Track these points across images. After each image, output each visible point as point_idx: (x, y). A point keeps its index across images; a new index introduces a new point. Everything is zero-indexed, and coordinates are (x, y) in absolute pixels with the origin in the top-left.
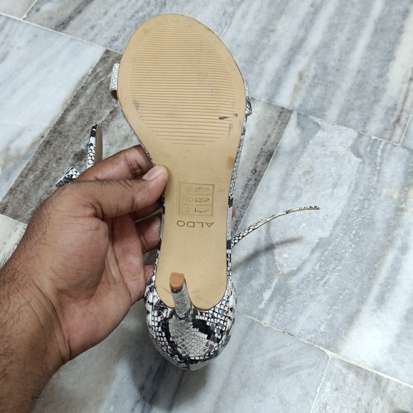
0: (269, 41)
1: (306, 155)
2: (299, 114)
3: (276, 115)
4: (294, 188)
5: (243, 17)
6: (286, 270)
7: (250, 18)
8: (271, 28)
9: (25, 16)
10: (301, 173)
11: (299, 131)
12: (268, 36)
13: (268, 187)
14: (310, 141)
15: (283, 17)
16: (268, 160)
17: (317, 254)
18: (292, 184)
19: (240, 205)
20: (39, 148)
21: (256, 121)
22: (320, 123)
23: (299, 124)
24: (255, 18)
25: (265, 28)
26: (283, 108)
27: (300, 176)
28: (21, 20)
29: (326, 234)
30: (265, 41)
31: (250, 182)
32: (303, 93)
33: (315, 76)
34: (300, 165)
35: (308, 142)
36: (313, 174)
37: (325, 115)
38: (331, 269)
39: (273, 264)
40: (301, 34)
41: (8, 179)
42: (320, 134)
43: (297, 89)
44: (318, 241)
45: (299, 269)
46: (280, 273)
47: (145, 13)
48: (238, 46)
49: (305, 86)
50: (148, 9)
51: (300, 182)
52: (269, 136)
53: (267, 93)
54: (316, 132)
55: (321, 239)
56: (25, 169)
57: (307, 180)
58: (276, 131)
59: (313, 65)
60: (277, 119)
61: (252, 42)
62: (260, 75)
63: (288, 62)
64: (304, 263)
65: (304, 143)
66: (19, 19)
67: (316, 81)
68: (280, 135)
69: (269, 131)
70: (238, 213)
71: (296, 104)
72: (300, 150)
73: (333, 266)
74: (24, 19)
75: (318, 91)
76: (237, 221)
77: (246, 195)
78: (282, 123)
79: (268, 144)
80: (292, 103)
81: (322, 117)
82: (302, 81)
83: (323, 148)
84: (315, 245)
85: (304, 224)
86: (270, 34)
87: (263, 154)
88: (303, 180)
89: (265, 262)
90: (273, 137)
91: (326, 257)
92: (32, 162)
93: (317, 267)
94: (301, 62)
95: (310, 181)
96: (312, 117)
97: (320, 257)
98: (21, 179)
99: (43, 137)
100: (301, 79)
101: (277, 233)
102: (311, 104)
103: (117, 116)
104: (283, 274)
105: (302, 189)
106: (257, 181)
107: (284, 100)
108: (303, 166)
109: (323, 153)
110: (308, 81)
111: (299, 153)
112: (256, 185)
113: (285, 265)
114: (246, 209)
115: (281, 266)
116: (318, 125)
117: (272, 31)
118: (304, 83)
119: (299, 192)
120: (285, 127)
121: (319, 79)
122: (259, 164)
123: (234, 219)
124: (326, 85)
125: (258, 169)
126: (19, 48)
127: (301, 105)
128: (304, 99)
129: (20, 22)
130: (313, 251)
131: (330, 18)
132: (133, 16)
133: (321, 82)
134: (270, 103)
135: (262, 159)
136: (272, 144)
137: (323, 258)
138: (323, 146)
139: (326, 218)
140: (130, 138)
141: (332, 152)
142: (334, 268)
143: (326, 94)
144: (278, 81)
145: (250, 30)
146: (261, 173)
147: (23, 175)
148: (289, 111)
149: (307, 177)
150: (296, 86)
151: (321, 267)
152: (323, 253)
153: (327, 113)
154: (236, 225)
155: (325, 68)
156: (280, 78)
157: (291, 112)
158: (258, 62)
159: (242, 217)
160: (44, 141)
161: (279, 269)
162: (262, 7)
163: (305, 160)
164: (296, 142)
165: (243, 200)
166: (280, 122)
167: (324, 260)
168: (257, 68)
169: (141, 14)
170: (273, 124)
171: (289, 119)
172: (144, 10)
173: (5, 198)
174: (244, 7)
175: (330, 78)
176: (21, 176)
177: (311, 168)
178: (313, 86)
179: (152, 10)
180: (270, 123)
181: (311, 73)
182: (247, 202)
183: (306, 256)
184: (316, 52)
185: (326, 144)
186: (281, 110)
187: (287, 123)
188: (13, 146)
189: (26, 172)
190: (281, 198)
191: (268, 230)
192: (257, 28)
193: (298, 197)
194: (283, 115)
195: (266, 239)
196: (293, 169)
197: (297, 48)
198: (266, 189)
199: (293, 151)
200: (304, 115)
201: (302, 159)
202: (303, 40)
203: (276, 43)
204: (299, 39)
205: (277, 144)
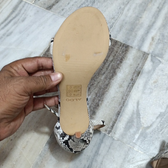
0: (139, 22)
1: (154, 74)
2: (152, 56)
3: (142, 55)
5: (128, 10)
6: (145, 126)
7: (131, 12)
8: (140, 16)
9: (33, 2)
10: (152, 82)
11: (152, 63)
12: (139, 20)
13: (138, 87)
14: (157, 68)
15: (146, 12)
16: (138, 75)
17: (159, 119)
18: (148, 87)
19: (126, 94)
21: (133, 57)
22: (161, 60)
23: (152, 60)
24: (133, 11)
25: (137, 16)
26: (145, 52)
27: (152, 83)
28: (32, 4)
29: (163, 111)
30: (138, 22)
31: (130, 84)
32: (153, 46)
33: (159, 39)
34: (152, 79)
35: (156, 68)
36: (157, 83)
37: (163, 57)
38: (165, 126)
39: (140, 122)
40: (153, 20)
42: (161, 65)
43: (151, 44)
44: (159, 113)
45: (151, 125)
46: (143, 127)
47: (85, 5)
48: (126, 23)
49: (154, 43)
50: (87, 4)
52: (139, 64)
53: (138, 45)
54: (159, 64)
55: (161, 113)
57: (155, 86)
58: (141, 62)
59: (158, 34)
60: (142, 57)
61: (132, 22)
62: (135, 36)
63: (147, 32)
64: (153, 123)
65: (154, 69)
66: (31, 3)
67: (159, 41)
68: (143, 64)
69: (139, 62)
70: (124, 98)
71: (151, 51)
73: (166, 125)
74: (33, 3)
75: (160, 46)
76: (124, 102)
77: (128, 90)
78: (145, 59)
79: (138, 68)
80: (149, 50)
81: (162, 57)
83: (162, 72)
84: (158, 115)
85: (153, 105)
86: (140, 19)
87: (136, 72)
88: (153, 85)
89: (136, 121)
90: (140, 65)
91: (163, 121)
93: (159, 125)
94: (153, 33)
95: (156, 86)
96: (157, 57)
97: (160, 121)
100: (153, 40)
101: (142, 109)
102: (157, 52)
104: (144, 127)
105: (153, 89)
106: (133, 84)
107: (145, 49)
108: (153, 79)
109: (162, 74)
110: (156, 41)
111: (151, 73)
112: (132, 86)
113: (145, 123)
114: (128, 97)
115: (143, 124)
116: (160, 61)
117: (141, 18)
118: (154, 42)
119: (152, 91)
120: (146, 61)
121: (161, 41)
122: (134, 76)
123: (123, 101)
124: (164, 44)
125: (133, 79)
126: (30, 16)
127: (153, 52)
128: (154, 49)
129: (31, 4)
130: (157, 118)
131: (166, 14)
132: (80, 6)
133: (161, 42)
134: (139, 50)
135: (136, 74)
136: (140, 68)
137: (162, 121)
138: (162, 71)
139: (163, 103)
141: (166, 74)
142: (166, 126)
143: (164, 48)
144: (143, 40)
145: (131, 16)
146: (135, 81)
149: (155, 84)
151: (161, 125)
152: (162, 119)
153: (164, 56)
154: (124, 103)
155: (163, 36)
156: (144, 39)
157: (148, 54)
158: (134, 31)
159: (126, 100)
161: (142, 125)
162: (136, 6)
163: (154, 76)
164: (150, 68)
165: (127, 92)
166: (143, 58)
167: (162, 122)
168: (134, 34)
170: (140, 59)
171: (147, 57)
172: (85, 4)
174: (128, 6)
175: (166, 41)
177: (157, 80)
178: (158, 43)
179: (89, 4)
180: (139, 58)
181: (157, 38)
182: (129, 93)
183: (154, 120)
184: (160, 29)
185: (163, 70)
186: (144, 53)
187: (147, 59)
190: (143, 93)
191: (138, 107)
192: (134, 16)
193: (151, 93)
194: (145, 55)
195: (137, 111)
196: (149, 80)
197: (151, 26)
198: (137, 88)
199: (149, 72)
200: (154, 56)
201: (153, 76)
202: (154, 22)
203: (142, 23)
204: (152, 22)
205: (142, 68)
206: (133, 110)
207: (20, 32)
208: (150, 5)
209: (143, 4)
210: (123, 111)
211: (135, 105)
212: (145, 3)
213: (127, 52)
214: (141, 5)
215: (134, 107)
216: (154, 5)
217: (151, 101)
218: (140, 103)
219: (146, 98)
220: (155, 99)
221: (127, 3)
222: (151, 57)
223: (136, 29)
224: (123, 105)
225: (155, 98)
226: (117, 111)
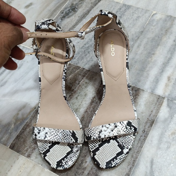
0: (152, 59)
1: (172, 123)
2: (168, 100)
3: (156, 100)
4: (166, 142)
5: (138, 47)
7: (142, 48)
8: (153, 52)
10: (170, 134)
11: (168, 109)
13: (152, 141)
15: (159, 47)
16: (151, 125)
18: (165, 140)
19: (136, 151)
20: (33, 114)
21: (145, 102)
23: (168, 105)
24: (144, 47)
25: (149, 53)
26: (159, 96)
28: (30, 48)
30: (150, 59)
31: (141, 138)
32: (170, 88)
34: (169, 129)
35: (174, 115)
40: (169, 56)
41: (16, 130)
43: (167, 85)
47: (89, 45)
48: (136, 62)
49: (171, 84)
50: (91, 43)
51: (169, 139)
52: (152, 112)
53: (151, 87)
56: (25, 125)
57: (173, 138)
58: (155, 108)
60: (156, 102)
61: (143, 60)
62: (147, 77)
63: (162, 71)
65: (171, 117)
68: (158, 111)
69: (152, 109)
70: (134, 156)
71: (167, 94)
72: (169, 120)
76: (134, 161)
77: (139, 145)
79: (152, 116)
80: (164, 93)
82: (169, 81)
85: (172, 165)
86: (152, 56)
87: (149, 121)
88: (171, 138)
90: (154, 111)
92: (29, 121)
94: (169, 71)
95: (175, 139)
98: (23, 131)
99: (35, 108)
100: (169, 80)
101: (157, 169)
103: (73, 98)
105: (170, 143)
106: (146, 137)
107: (160, 91)
108: (171, 130)
110: (173, 81)
111: (168, 122)
112: (145, 140)
114: (139, 154)
117: (153, 54)
118: (171, 82)
119: (169, 145)
120: (161, 107)
122: (147, 127)
123: (133, 159)
125: (146, 130)
126: (28, 62)
127: (169, 95)
128: (171, 91)
129: (29, 49)
132: (83, 46)
134: (152, 93)
135: (148, 124)
136: (154, 116)
140: (79, 110)
144: (157, 81)
145: (142, 53)
146: (148, 133)
147: (24, 128)
148: (163, 97)
149: (173, 136)
150: (166, 84)
154: (133, 163)
156: (158, 79)
157: (164, 98)
158: (146, 71)
159: (137, 158)
160: (36, 110)
162: (148, 42)
163: (172, 126)
164: (167, 115)
165: (138, 148)
166: (158, 103)
168: (145, 74)
169: (87, 46)
170: (154, 105)
171: (163, 102)
172: (89, 43)
173: (14, 140)
174: (139, 41)
176: (23, 129)
180: (153, 104)
181: (175, 77)
182: (140, 149)
186: (158, 97)
187: (162, 104)
188: (20, 113)
189: (25, 127)
190: (159, 148)
191: (151, 167)
192: (145, 52)
193: (168, 147)
194: (160, 100)
195: (150, 173)
196: (165, 131)
197: (167, 63)
198: (150, 142)
199: (165, 120)
200: (171, 100)
201: (170, 125)
202: (170, 59)
203: (155, 61)
204: (168, 58)
205: (156, 116)
206: (146, 172)
207: (16, 81)
208: (164, 39)
209: (157, 38)
210: (132, 174)
211: (149, 165)
212: (159, 37)
213: (137, 96)
214: (153, 39)
215: (147, 167)
216: (169, 38)
217: (168, 158)
218: (154, 161)
219: (162, 155)
220: (173, 157)
221: (137, 38)
222: (168, 102)
223: (147, 69)
224: (133, 165)
225: (173, 155)
226: (125, 173)
